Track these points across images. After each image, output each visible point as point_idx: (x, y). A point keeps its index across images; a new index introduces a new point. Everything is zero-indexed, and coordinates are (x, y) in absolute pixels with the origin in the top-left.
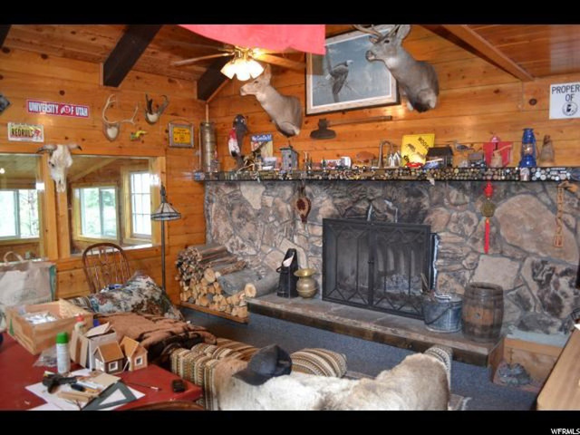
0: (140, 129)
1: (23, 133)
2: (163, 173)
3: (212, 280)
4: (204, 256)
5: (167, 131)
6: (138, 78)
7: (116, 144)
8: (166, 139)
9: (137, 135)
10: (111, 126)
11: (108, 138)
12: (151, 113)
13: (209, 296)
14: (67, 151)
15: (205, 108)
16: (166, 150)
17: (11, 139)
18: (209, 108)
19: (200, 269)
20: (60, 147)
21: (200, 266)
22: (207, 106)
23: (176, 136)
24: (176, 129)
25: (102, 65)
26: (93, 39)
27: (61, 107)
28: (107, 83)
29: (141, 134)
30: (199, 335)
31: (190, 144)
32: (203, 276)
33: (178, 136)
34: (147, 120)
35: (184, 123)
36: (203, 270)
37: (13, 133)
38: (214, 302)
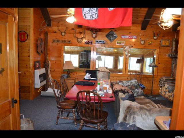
0: (151, 41)
1: (120, 43)
2: (157, 54)
3: (166, 87)
4: (166, 80)
5: (160, 42)
6: (152, 27)
7: (144, 45)
8: (160, 44)
9: (150, 43)
10: (142, 41)
11: (141, 44)
12: (155, 37)
13: (165, 92)
14: (129, 47)
15: (175, 34)
16: (159, 47)
17: (117, 45)
18: (177, 34)
19: (164, 83)
20: (127, 46)
21: (164, 82)
22: (176, 33)
23: (163, 43)
24: (163, 41)
25: (141, 25)
26: (137, 19)
27: (129, 36)
28: (142, 29)
29: (152, 43)
30: (128, 92)
31: (168, 45)
32: (164, 86)
33: (164, 43)
34: (154, 39)
35: (166, 39)
36: (165, 84)
37: (118, 43)
38: (166, 94)
